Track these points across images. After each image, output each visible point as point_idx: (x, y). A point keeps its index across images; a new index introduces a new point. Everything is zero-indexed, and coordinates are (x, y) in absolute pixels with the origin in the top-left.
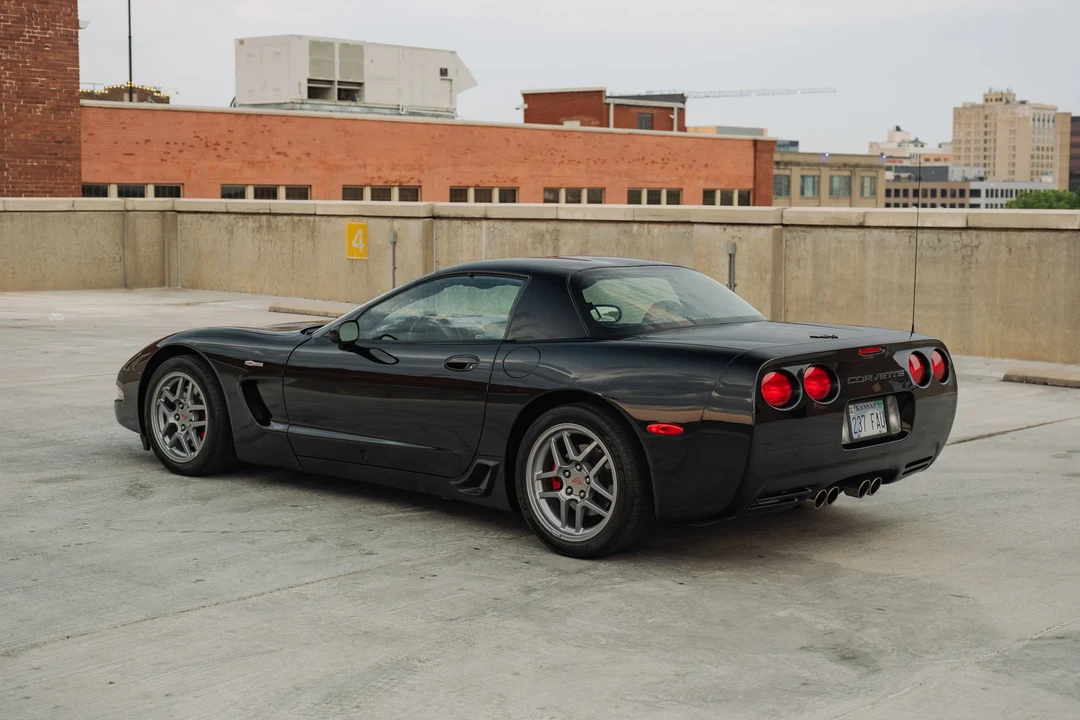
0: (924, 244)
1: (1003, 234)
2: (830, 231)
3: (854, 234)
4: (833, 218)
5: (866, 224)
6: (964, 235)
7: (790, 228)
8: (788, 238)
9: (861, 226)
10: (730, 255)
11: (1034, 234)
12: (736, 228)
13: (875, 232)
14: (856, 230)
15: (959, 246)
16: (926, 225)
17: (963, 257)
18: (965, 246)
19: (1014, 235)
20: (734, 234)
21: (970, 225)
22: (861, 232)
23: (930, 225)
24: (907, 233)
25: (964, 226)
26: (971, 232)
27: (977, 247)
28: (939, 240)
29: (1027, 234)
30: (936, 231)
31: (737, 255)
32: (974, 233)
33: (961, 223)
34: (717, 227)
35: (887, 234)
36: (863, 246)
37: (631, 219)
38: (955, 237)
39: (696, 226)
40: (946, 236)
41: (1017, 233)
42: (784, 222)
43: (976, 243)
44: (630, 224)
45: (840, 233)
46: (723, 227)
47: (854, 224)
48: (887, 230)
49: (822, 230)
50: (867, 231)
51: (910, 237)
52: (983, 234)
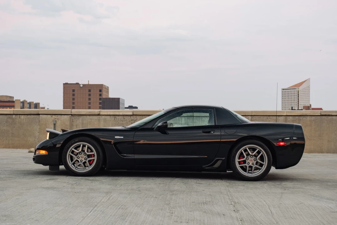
0: (119, 119)
2: (88, 117)
5: (101, 114)
6: (132, 117)
7: (73, 116)
8: (73, 119)
9: (99, 115)
10: (54, 124)
12: (56, 116)
13: (103, 117)
14: (97, 116)
15: (130, 120)
16: (120, 114)
18: (132, 120)
20: (56, 117)
21: (134, 114)
22: (98, 117)
23: (121, 114)
24: (114, 116)
25: (132, 114)
28: (124, 119)
30: (123, 116)
31: (56, 124)
32: (135, 116)
33: (131, 114)
34: (49, 116)
35: (107, 117)
36: (99, 120)
37: (13, 113)
38: (129, 117)
39: (40, 115)
40: (126, 118)
42: (72, 114)
43: (135, 119)
45: (91, 117)
46: (51, 115)
47: (96, 114)
49: (85, 116)
50: (100, 116)
51: (115, 118)
52: (138, 117)
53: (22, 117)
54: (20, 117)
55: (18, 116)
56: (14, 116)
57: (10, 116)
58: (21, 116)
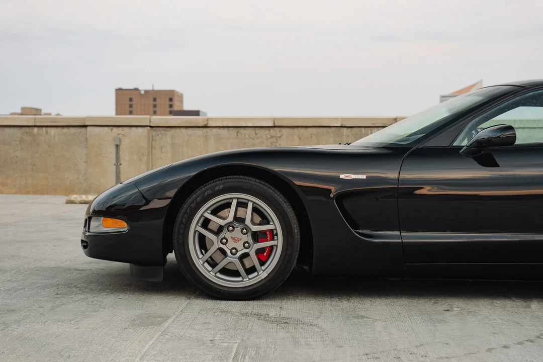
0: (247, 136)
1: (296, 130)
2: (183, 130)
3: (200, 132)
4: (186, 122)
5: (209, 125)
6: (272, 130)
7: (155, 128)
8: (153, 135)
9: (205, 127)
10: (117, 146)
11: (314, 130)
12: (120, 129)
13: (215, 130)
14: (201, 129)
15: (269, 136)
16: (248, 126)
17: (271, 143)
18: (272, 137)
19: (302, 130)
20: (119, 132)
21: (276, 124)
22: (205, 130)
23: (251, 125)
24: (235, 130)
25: (273, 125)
26: (276, 129)
27: (280, 137)
28: (256, 134)
29: (310, 129)
30: (253, 129)
31: (121, 146)
32: (278, 129)
33: (270, 124)
34: (106, 128)
35: (222, 131)
36: (206, 138)
37: (33, 124)
38: (267, 132)
39: (89, 128)
40: (261, 132)
41: (304, 129)
42: (152, 125)
43: (279, 134)
44: (31, 128)
45: (190, 131)
46: (110, 128)
47: (201, 125)
48: (222, 129)
49: (178, 130)
50: (209, 129)
51: (237, 133)
52: (284, 130)
53: (53, 131)
54: (47, 133)
55: (44, 129)
56: (36, 130)
57: (27, 129)
58: (49, 129)
